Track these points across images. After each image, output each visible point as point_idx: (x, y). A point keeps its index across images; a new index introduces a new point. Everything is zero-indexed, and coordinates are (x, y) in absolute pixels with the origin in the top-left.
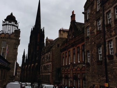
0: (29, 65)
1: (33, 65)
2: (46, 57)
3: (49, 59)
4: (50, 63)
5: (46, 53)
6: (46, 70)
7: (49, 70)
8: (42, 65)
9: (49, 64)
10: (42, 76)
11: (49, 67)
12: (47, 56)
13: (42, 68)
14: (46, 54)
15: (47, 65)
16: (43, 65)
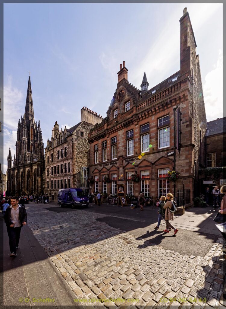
0: (21, 170)
1: (28, 169)
2: (58, 153)
3: (65, 156)
4: (69, 161)
5: (56, 147)
6: (58, 173)
7: (66, 172)
8: (48, 167)
9: (65, 164)
10: (50, 183)
11: (65, 169)
12: (58, 151)
13: (48, 172)
14: (58, 149)
15: (62, 165)
16: (52, 166)
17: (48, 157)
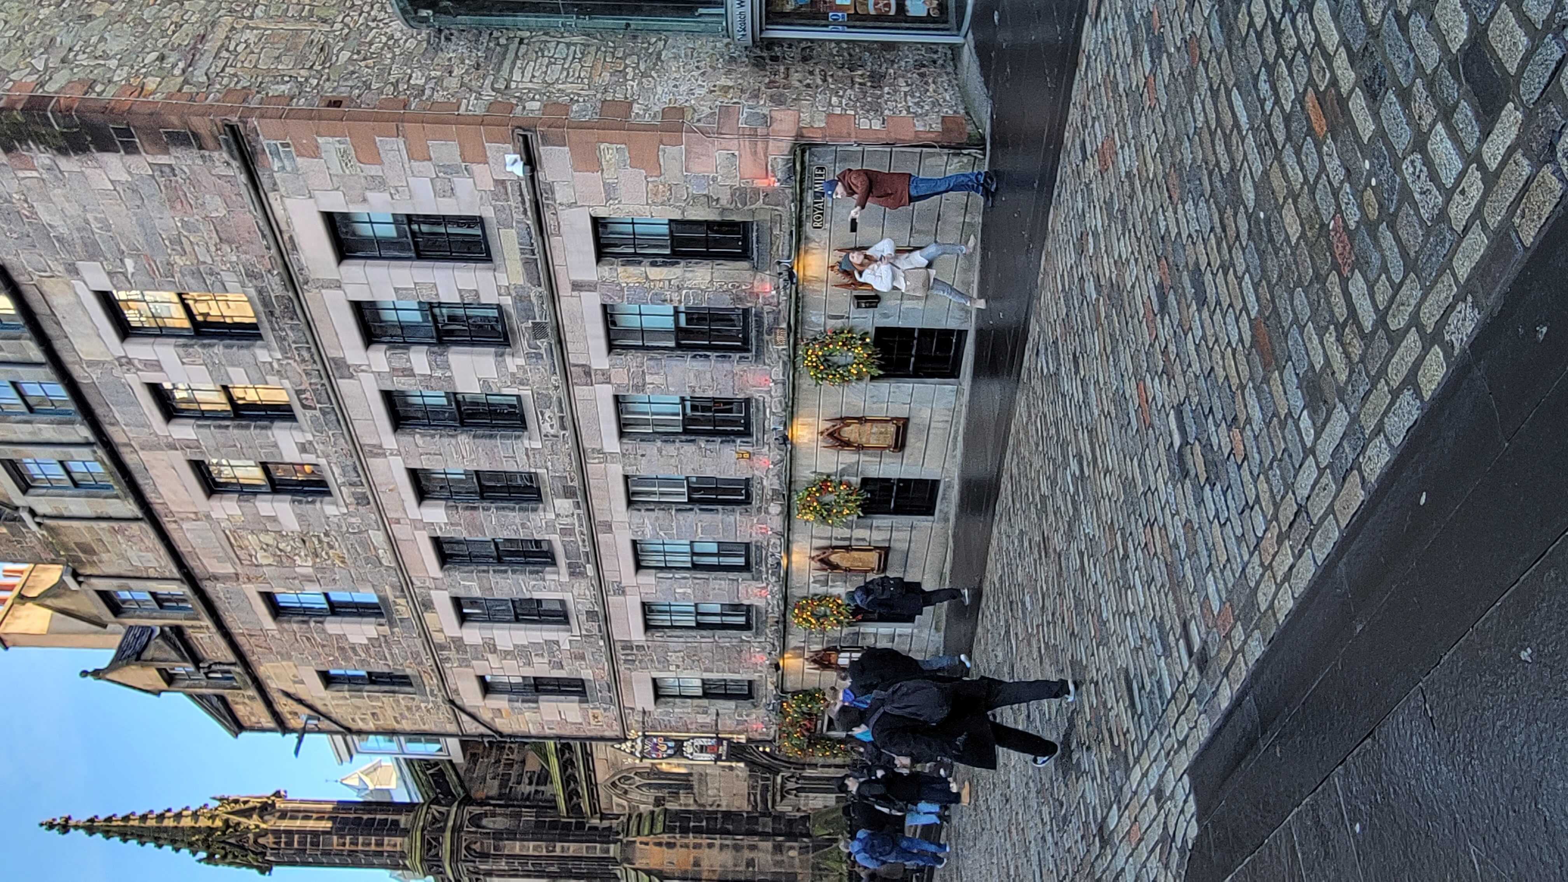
9: (366, 324)
10: (680, 664)
11: (440, 329)
12: (210, 482)
13: (529, 690)
17: (328, 679)
